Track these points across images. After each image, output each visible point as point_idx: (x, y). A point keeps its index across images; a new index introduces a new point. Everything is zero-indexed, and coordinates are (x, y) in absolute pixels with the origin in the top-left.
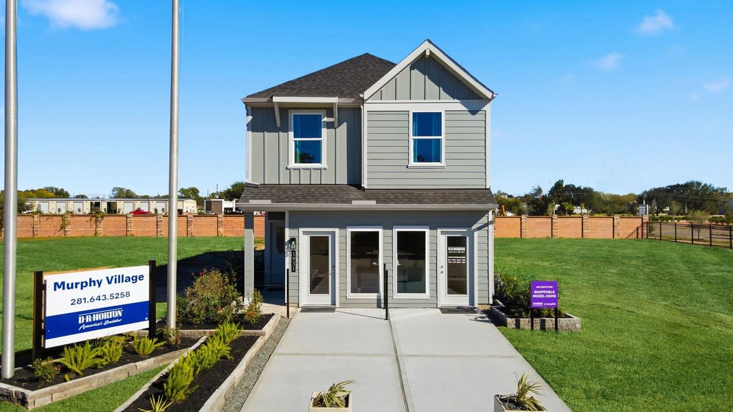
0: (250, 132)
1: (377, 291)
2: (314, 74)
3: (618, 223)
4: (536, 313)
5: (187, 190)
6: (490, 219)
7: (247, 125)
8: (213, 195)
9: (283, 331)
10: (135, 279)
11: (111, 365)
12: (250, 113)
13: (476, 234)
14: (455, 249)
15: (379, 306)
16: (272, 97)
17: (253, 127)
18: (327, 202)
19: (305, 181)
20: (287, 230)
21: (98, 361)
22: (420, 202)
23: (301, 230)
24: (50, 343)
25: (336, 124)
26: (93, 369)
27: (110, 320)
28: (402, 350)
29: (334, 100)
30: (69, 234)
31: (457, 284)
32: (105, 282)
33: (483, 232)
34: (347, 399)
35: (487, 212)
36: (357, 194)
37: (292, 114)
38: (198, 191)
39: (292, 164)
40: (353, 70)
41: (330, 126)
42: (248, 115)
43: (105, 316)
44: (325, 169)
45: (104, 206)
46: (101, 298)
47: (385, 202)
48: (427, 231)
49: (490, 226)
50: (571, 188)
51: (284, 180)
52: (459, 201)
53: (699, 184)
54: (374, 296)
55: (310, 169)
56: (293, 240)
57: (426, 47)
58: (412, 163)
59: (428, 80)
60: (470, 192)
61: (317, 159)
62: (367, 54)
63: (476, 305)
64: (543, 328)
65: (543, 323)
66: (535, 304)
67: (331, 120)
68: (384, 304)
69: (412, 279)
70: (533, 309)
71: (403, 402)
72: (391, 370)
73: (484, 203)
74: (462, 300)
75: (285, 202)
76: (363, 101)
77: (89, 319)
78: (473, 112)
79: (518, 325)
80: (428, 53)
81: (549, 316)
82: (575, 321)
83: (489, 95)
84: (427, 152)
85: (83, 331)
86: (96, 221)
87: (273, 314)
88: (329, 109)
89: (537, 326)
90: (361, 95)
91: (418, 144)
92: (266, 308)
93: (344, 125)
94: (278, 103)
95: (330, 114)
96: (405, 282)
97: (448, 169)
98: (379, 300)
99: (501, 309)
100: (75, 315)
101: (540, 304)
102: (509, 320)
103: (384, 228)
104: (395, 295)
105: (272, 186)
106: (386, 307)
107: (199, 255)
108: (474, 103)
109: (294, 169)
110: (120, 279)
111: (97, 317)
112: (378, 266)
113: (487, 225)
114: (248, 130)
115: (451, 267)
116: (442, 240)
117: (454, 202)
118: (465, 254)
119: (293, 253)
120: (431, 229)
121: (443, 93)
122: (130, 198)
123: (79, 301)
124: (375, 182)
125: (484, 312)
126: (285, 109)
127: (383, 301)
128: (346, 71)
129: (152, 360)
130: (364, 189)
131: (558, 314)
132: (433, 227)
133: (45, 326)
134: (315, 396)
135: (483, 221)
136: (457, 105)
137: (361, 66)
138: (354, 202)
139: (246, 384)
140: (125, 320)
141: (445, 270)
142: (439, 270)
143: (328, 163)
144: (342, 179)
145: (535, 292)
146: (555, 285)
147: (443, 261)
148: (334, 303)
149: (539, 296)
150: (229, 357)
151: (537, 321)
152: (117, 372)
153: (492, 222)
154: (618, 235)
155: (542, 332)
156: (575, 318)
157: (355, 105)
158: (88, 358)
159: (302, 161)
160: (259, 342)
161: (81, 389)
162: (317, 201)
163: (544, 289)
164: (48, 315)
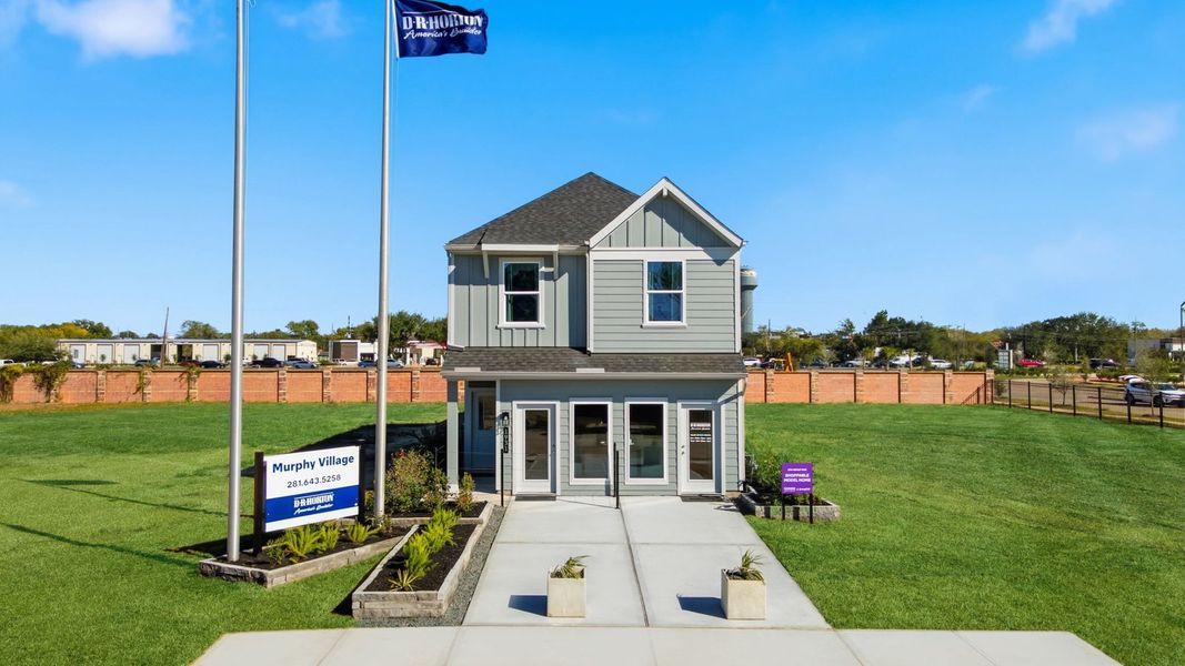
0: (453, 285)
1: (606, 476)
2: (526, 207)
3: (951, 381)
4: (789, 500)
5: (299, 325)
6: (740, 390)
7: (450, 276)
8: (341, 333)
9: (500, 521)
10: (346, 461)
11: (329, 551)
12: (453, 262)
13: (723, 407)
14: (699, 425)
15: (608, 494)
16: (480, 243)
17: (456, 279)
18: (546, 370)
19: (518, 343)
20: (498, 403)
21: (318, 546)
22: (656, 370)
23: (515, 403)
24: (271, 527)
25: (556, 275)
26: (314, 554)
27: (322, 504)
28: (636, 538)
29: (554, 248)
30: (149, 398)
31: (701, 468)
32: (317, 464)
33: (731, 405)
34: (582, 571)
35: (736, 381)
36: (583, 359)
37: (503, 264)
38: (317, 327)
39: (504, 323)
40: (574, 202)
41: (549, 277)
42: (450, 264)
43: (318, 500)
44: (543, 329)
45: (172, 351)
46: (315, 481)
47: (615, 369)
48: (666, 405)
49: (740, 398)
50: (899, 324)
51: (494, 343)
52: (703, 368)
53: (1093, 317)
54: (602, 481)
55: (524, 329)
56: (505, 414)
57: (664, 186)
58: (647, 322)
59: (665, 224)
60: (716, 357)
61: (533, 317)
62: (591, 173)
63: (724, 493)
64: (796, 517)
65: (796, 512)
66: (786, 489)
67: (551, 270)
68: (614, 491)
69: (648, 461)
70: (785, 495)
71: (635, 583)
72: (623, 556)
73: (732, 371)
74: (707, 487)
75: (497, 370)
76: (588, 249)
77: (303, 503)
78: (719, 262)
79: (767, 515)
80: (665, 193)
81: (805, 504)
82: (835, 509)
83: (737, 242)
84: (666, 309)
85: (298, 515)
86: (189, 379)
87: (486, 502)
88: (548, 258)
89: (789, 516)
90: (587, 243)
91: (655, 299)
92: (478, 497)
93: (566, 276)
94: (488, 251)
95: (549, 263)
96: (639, 466)
97: (689, 329)
98: (608, 487)
99: (752, 496)
100: (291, 499)
101: (793, 489)
102: (758, 508)
103: (614, 401)
104: (628, 481)
105: (479, 350)
106: (617, 495)
107: (354, 430)
108: (720, 251)
109: (505, 329)
110: (332, 461)
111: (310, 501)
112: (607, 447)
113: (736, 396)
114: (450, 282)
115: (694, 447)
116: (683, 414)
117: (696, 370)
118: (710, 432)
119: (506, 429)
120: (670, 402)
121: (683, 239)
122: (209, 337)
123: (295, 484)
124: (603, 345)
125: (733, 500)
126: (495, 257)
127: (612, 488)
128: (565, 202)
129: (369, 547)
130: (590, 354)
131: (813, 501)
132: (672, 400)
133: (265, 508)
134: (552, 571)
135: (731, 392)
136: (700, 254)
137: (585, 194)
138: (579, 370)
139: (473, 569)
140: (337, 505)
141: (687, 450)
142: (680, 450)
143: (546, 321)
144: (563, 341)
145: (787, 475)
146: (809, 468)
147: (684, 439)
148: (554, 489)
149: (791, 480)
150: (452, 543)
151: (790, 508)
152: (339, 557)
153: (742, 394)
154: (951, 398)
155: (795, 522)
156: (834, 505)
157: (580, 252)
158: (309, 542)
159: (515, 319)
160: (478, 530)
161: (309, 572)
162: (534, 368)
163: (796, 472)
164: (268, 498)
